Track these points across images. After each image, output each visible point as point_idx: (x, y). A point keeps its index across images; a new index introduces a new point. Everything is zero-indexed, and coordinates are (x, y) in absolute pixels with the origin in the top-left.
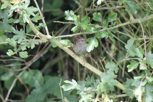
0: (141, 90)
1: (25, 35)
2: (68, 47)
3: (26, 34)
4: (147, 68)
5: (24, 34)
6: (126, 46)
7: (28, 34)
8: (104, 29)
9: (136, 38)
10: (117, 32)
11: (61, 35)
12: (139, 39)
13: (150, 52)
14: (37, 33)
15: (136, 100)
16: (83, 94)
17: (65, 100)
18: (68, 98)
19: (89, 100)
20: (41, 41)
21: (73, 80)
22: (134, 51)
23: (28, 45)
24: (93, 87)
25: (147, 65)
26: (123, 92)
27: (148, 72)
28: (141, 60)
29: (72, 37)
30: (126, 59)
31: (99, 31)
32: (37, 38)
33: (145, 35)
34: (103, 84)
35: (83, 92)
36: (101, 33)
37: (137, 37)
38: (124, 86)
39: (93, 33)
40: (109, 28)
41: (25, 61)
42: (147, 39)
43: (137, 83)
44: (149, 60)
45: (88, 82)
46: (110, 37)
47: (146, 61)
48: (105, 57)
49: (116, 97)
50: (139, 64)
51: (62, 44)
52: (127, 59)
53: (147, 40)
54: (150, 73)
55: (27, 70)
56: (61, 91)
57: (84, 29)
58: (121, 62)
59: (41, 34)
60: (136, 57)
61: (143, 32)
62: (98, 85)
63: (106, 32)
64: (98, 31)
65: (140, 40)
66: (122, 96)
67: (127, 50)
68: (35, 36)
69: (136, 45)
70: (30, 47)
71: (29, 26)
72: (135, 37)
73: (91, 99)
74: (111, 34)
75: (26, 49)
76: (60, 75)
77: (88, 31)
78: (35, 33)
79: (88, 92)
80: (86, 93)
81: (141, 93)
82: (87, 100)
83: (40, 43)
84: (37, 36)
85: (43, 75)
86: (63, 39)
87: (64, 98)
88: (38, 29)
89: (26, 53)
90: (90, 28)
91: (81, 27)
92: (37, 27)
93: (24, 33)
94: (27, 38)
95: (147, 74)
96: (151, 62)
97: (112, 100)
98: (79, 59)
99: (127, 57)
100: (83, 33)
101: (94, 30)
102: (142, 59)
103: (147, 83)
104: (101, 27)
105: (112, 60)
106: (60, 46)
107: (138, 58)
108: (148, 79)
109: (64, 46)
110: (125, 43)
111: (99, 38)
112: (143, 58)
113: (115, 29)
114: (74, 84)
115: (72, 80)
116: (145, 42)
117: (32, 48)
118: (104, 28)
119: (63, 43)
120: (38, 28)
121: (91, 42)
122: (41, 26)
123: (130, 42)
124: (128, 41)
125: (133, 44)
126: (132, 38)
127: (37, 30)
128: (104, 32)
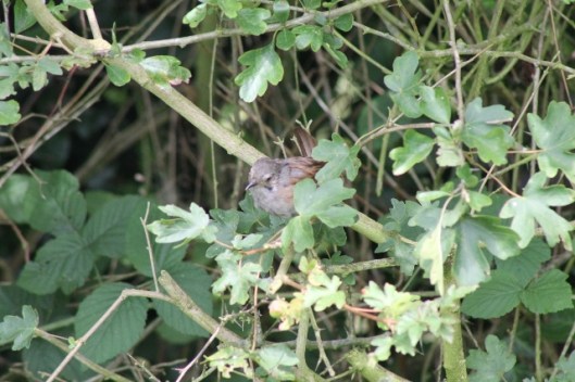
0: (442, 240)
1: (12, 39)
2: (173, 82)
3: (12, 35)
4: (467, 160)
5: (6, 36)
6: (388, 81)
7: (21, 34)
8: (306, 17)
9: (427, 49)
10: (354, 27)
11: (148, 39)
12: (439, 53)
13: (479, 100)
14: (54, 30)
15: (425, 276)
16: (229, 262)
17: (161, 280)
18: (173, 274)
19: (250, 282)
20: (70, 63)
21: (194, 206)
22: (417, 97)
23: (20, 77)
24: (267, 234)
25: (465, 148)
26: (377, 251)
27: (467, 176)
28: (444, 131)
29: (189, 46)
30: (391, 126)
31: (289, 24)
32: (54, 51)
33: (458, 36)
34: (303, 223)
35: (227, 251)
36: (294, 31)
37: (431, 45)
38: (380, 226)
39: (263, 32)
40: (326, 13)
41: (12, 139)
42: (465, 52)
43: (430, 215)
44: (471, 132)
45: (248, 215)
46: (327, 46)
47: (462, 132)
48: (311, 121)
49: (351, 271)
50: (436, 147)
51: (149, 73)
52: (393, 126)
53: (464, 57)
54: (475, 179)
55: (21, 170)
56: (149, 248)
57: (232, 15)
58: (372, 137)
59: (71, 36)
60: (424, 119)
61: (452, 26)
62: (284, 225)
63: (311, 27)
64: (284, 23)
65: (443, 58)
66: (375, 267)
67: (395, 93)
68: (49, 44)
69: (424, 73)
70: (31, 84)
71: (26, 5)
72: (422, 47)
73: (258, 282)
74: (333, 36)
75: (15, 93)
76: (143, 191)
77: (247, 26)
78: (47, 30)
79: (248, 253)
80: (239, 257)
81: (444, 253)
82: (244, 284)
83: (68, 69)
84: (56, 42)
85: (84, 188)
86: (151, 53)
87: (158, 275)
88: (58, 18)
89: (14, 105)
90: (255, 12)
91: (220, 11)
92: (56, 9)
93: (7, 30)
94: (17, 52)
95: (463, 181)
96: (480, 139)
97: (336, 278)
98: (215, 127)
99: (391, 121)
100: (228, 32)
101: (268, 22)
102: (447, 129)
103: (466, 215)
104: (295, 8)
105: (336, 133)
106: (142, 81)
107: (432, 125)
108: (468, 200)
109: (157, 78)
110: (384, 69)
111: (286, 49)
112: (449, 125)
113: (346, 16)
114: (196, 222)
115: (189, 206)
116: (460, 64)
117: (37, 88)
118: (305, 14)
119: (152, 69)
120: (57, 13)
121: (257, 66)
122: (70, 7)
123: (405, 66)
124: (398, 59)
125: (416, 72)
126: (412, 49)
127: (55, 20)
128: (304, 29)
